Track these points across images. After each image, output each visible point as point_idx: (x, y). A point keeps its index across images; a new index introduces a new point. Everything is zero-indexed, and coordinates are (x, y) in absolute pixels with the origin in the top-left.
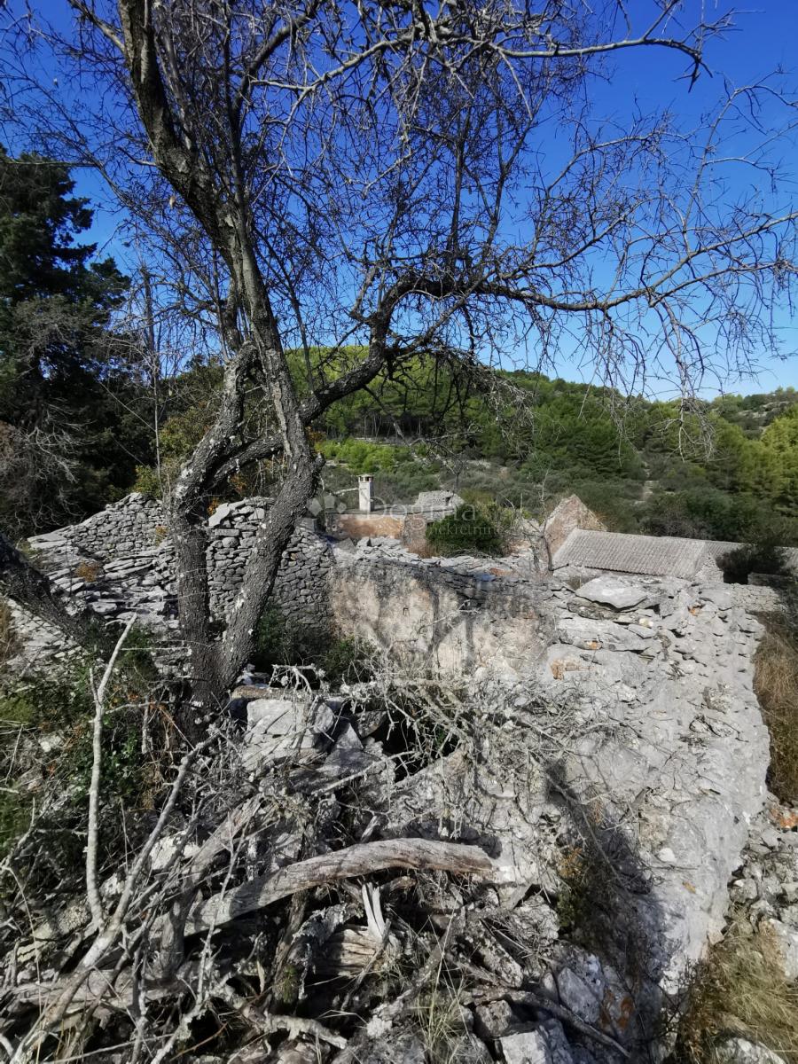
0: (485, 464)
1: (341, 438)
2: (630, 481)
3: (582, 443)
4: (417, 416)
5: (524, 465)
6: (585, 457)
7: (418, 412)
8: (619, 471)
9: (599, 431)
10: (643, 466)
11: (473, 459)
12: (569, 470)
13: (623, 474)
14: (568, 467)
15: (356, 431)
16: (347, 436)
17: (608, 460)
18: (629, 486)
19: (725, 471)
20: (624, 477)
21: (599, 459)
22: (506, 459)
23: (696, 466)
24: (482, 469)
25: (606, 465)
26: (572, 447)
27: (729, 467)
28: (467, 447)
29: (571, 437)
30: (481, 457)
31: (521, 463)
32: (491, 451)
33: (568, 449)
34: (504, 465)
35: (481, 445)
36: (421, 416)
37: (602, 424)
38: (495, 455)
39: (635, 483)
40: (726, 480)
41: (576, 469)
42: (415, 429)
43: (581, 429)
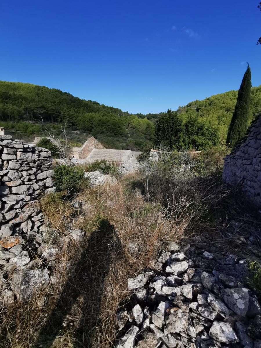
0: (78, 132)
1: (16, 120)
2: (124, 138)
3: (110, 126)
4: (50, 114)
5: (91, 132)
6: (111, 130)
7: (51, 112)
8: (121, 135)
9: (114, 121)
10: (128, 133)
11: (74, 130)
12: (106, 134)
13: (122, 136)
14: (105, 133)
15: (24, 118)
16: (19, 120)
17: (117, 131)
18: (123, 139)
19: (148, 135)
20: (123, 136)
21: (115, 131)
22: (85, 131)
23: (141, 133)
24: (77, 134)
25: (117, 133)
26: (106, 127)
27: (149, 134)
28: (71, 126)
29: (106, 123)
30: (77, 130)
31: (90, 132)
32: (80, 128)
33: (105, 127)
34: (85, 132)
35: (76, 125)
36: (52, 114)
37: (115, 120)
38: (82, 129)
39: (125, 138)
40: (149, 138)
41: (108, 134)
42: (50, 119)
43: (109, 121)
